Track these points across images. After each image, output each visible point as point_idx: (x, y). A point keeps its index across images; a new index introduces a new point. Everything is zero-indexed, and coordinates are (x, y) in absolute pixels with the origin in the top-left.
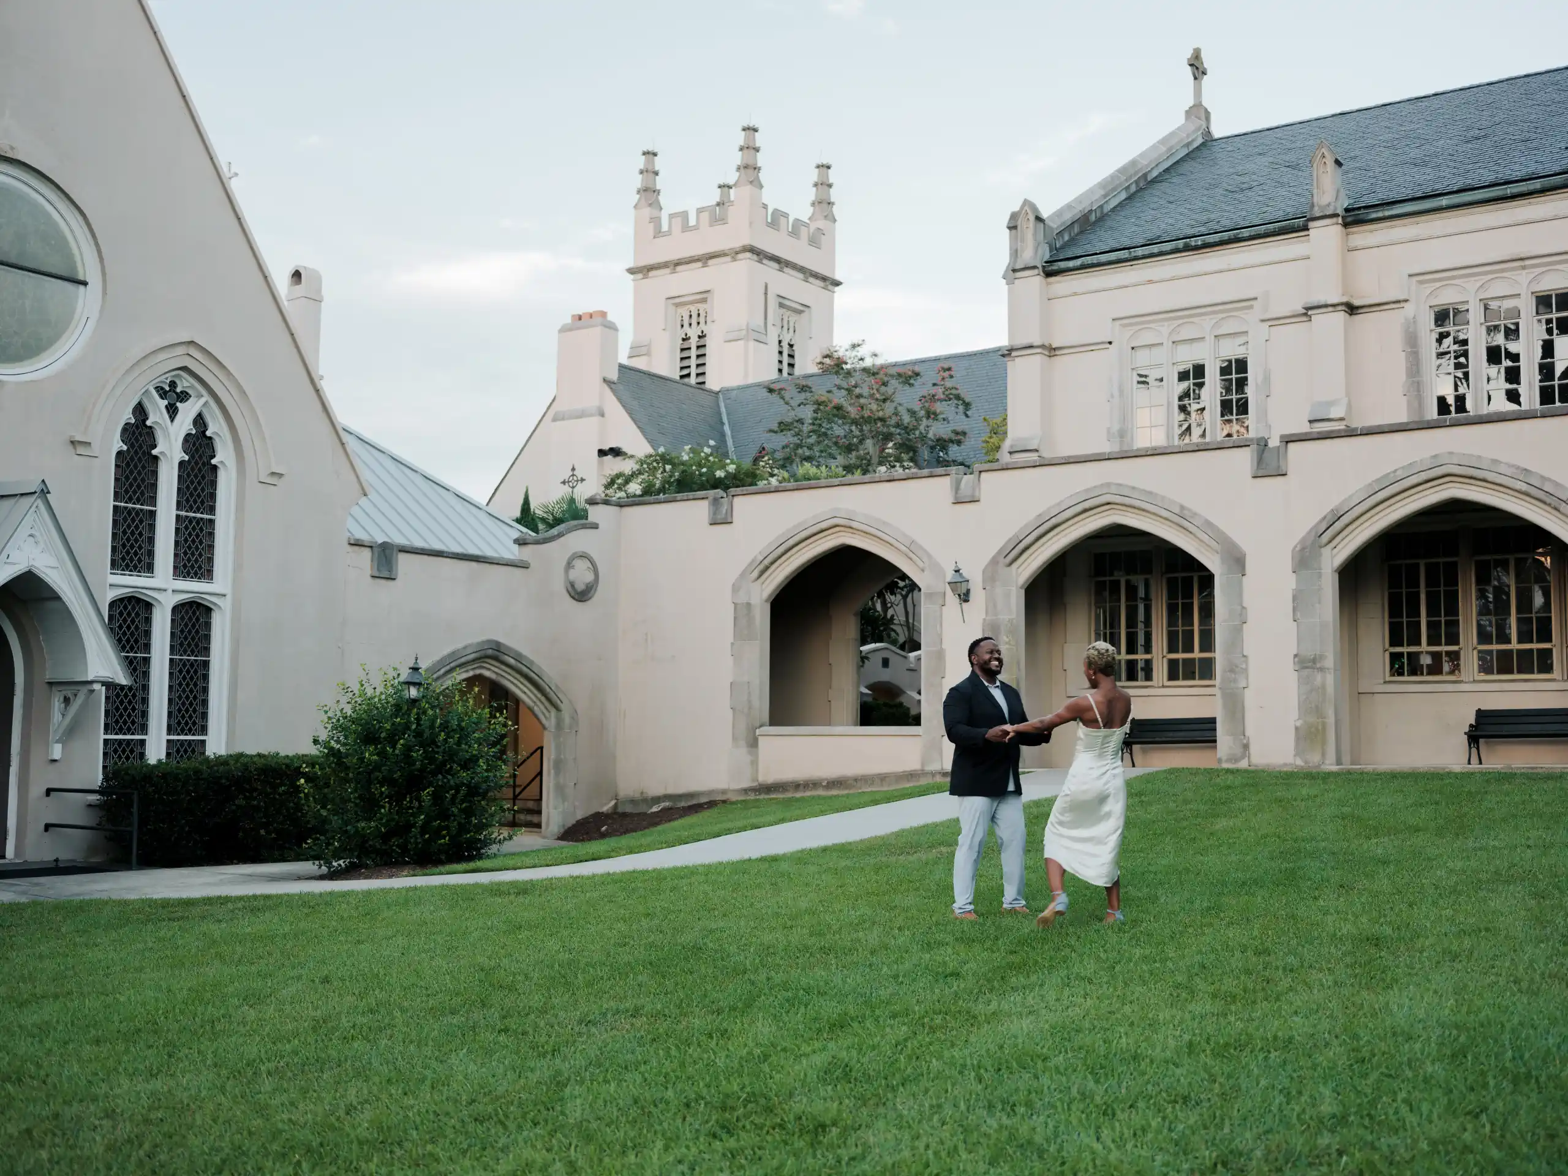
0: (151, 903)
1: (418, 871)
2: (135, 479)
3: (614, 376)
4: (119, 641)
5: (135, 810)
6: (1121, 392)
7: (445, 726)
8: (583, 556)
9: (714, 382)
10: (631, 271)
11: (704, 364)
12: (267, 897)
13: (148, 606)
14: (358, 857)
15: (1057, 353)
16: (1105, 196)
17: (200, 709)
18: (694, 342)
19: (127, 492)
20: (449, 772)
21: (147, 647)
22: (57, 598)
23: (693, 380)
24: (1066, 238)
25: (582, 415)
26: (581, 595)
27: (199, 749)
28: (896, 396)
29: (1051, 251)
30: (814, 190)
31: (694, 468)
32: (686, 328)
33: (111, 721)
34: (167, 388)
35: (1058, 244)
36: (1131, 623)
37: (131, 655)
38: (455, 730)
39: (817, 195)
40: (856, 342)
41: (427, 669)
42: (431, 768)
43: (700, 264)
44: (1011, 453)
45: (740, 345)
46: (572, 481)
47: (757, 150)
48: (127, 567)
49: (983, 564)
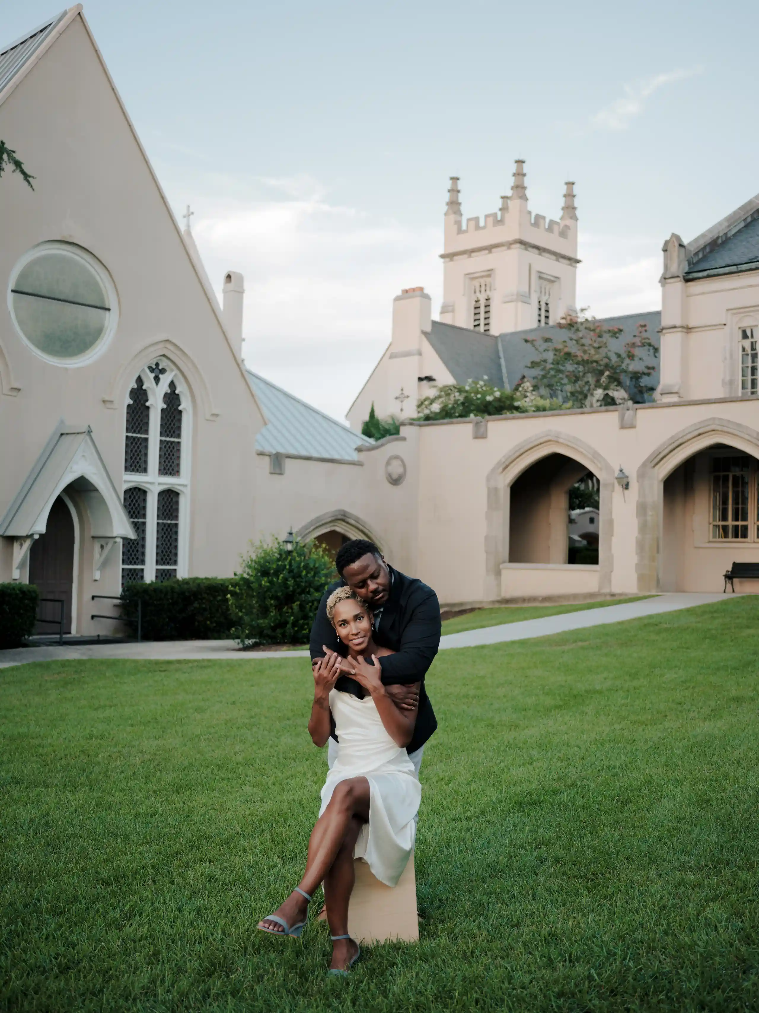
0: (150, 662)
1: (292, 647)
2: (137, 420)
3: (428, 329)
4: (130, 512)
5: (139, 608)
6: (731, 356)
7: (306, 567)
8: (397, 457)
9: (495, 331)
10: (442, 256)
11: (488, 318)
12: (209, 661)
13: (145, 492)
14: (259, 639)
15: (693, 330)
16: (729, 226)
17: (173, 551)
18: (482, 303)
19: (132, 427)
20: (309, 593)
21: (144, 516)
22: (96, 490)
23: (482, 328)
24: (701, 255)
25: (407, 354)
26: (395, 481)
27: (173, 574)
28: (607, 345)
29: (689, 264)
30: (564, 199)
31: (473, 395)
32: (478, 294)
33: (125, 557)
34: (154, 367)
35: (694, 261)
36: (736, 502)
37: (136, 520)
38: (311, 569)
39: (565, 203)
40: (583, 307)
41: (297, 533)
42: (299, 590)
43: (487, 252)
44: (662, 394)
45: (512, 305)
46: (402, 397)
47: (524, 175)
48: (133, 470)
49: (637, 467)
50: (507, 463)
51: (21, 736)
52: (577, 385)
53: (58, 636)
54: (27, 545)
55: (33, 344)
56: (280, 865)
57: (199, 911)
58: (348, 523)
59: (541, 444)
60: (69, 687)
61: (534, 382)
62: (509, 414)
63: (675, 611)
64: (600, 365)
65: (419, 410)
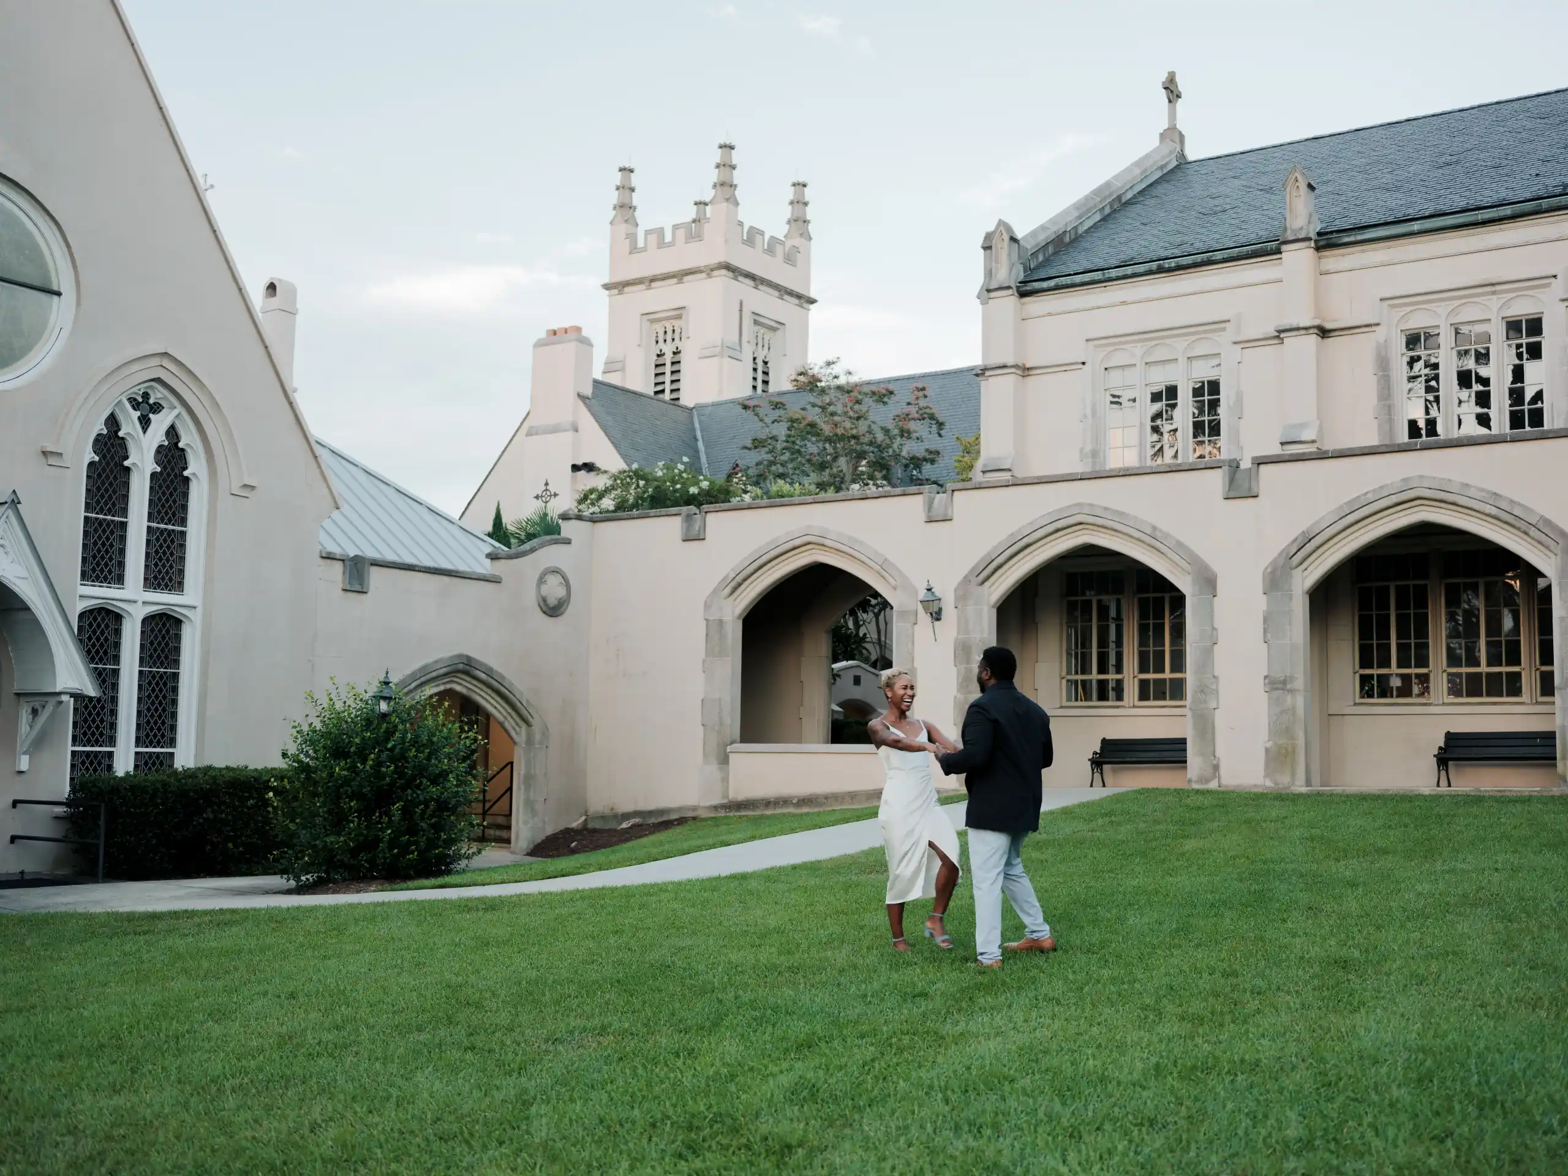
0: (117, 916)
1: (386, 885)
2: (106, 490)
3: (588, 391)
4: (89, 652)
5: (102, 823)
6: (1094, 411)
7: (415, 742)
8: (555, 571)
9: (687, 399)
10: (607, 287)
11: (678, 380)
12: (233, 911)
13: (118, 618)
14: (326, 872)
15: (1031, 373)
16: (1079, 217)
17: (169, 722)
18: (668, 358)
19: (98, 502)
20: (418, 787)
21: (116, 659)
22: (26, 607)
23: (667, 396)
24: (1041, 258)
25: (555, 429)
26: (553, 610)
27: (167, 761)
28: (870, 414)
29: (1025, 271)
30: (790, 208)
31: (668, 484)
32: (661, 344)
33: (79, 732)
34: (140, 399)
35: (1033, 264)
36: (1104, 643)
37: (100, 666)
38: (425, 746)
39: (792, 214)
40: (831, 359)
41: (395, 685)
42: (401, 783)
43: (675, 280)
44: (984, 472)
45: (714, 361)
46: (546, 495)
47: (733, 167)
48: (97, 578)
49: (954, 585)
50: (739, 579)
58: (474, 677)
59: (796, 547)
62: (737, 503)
64: (861, 444)
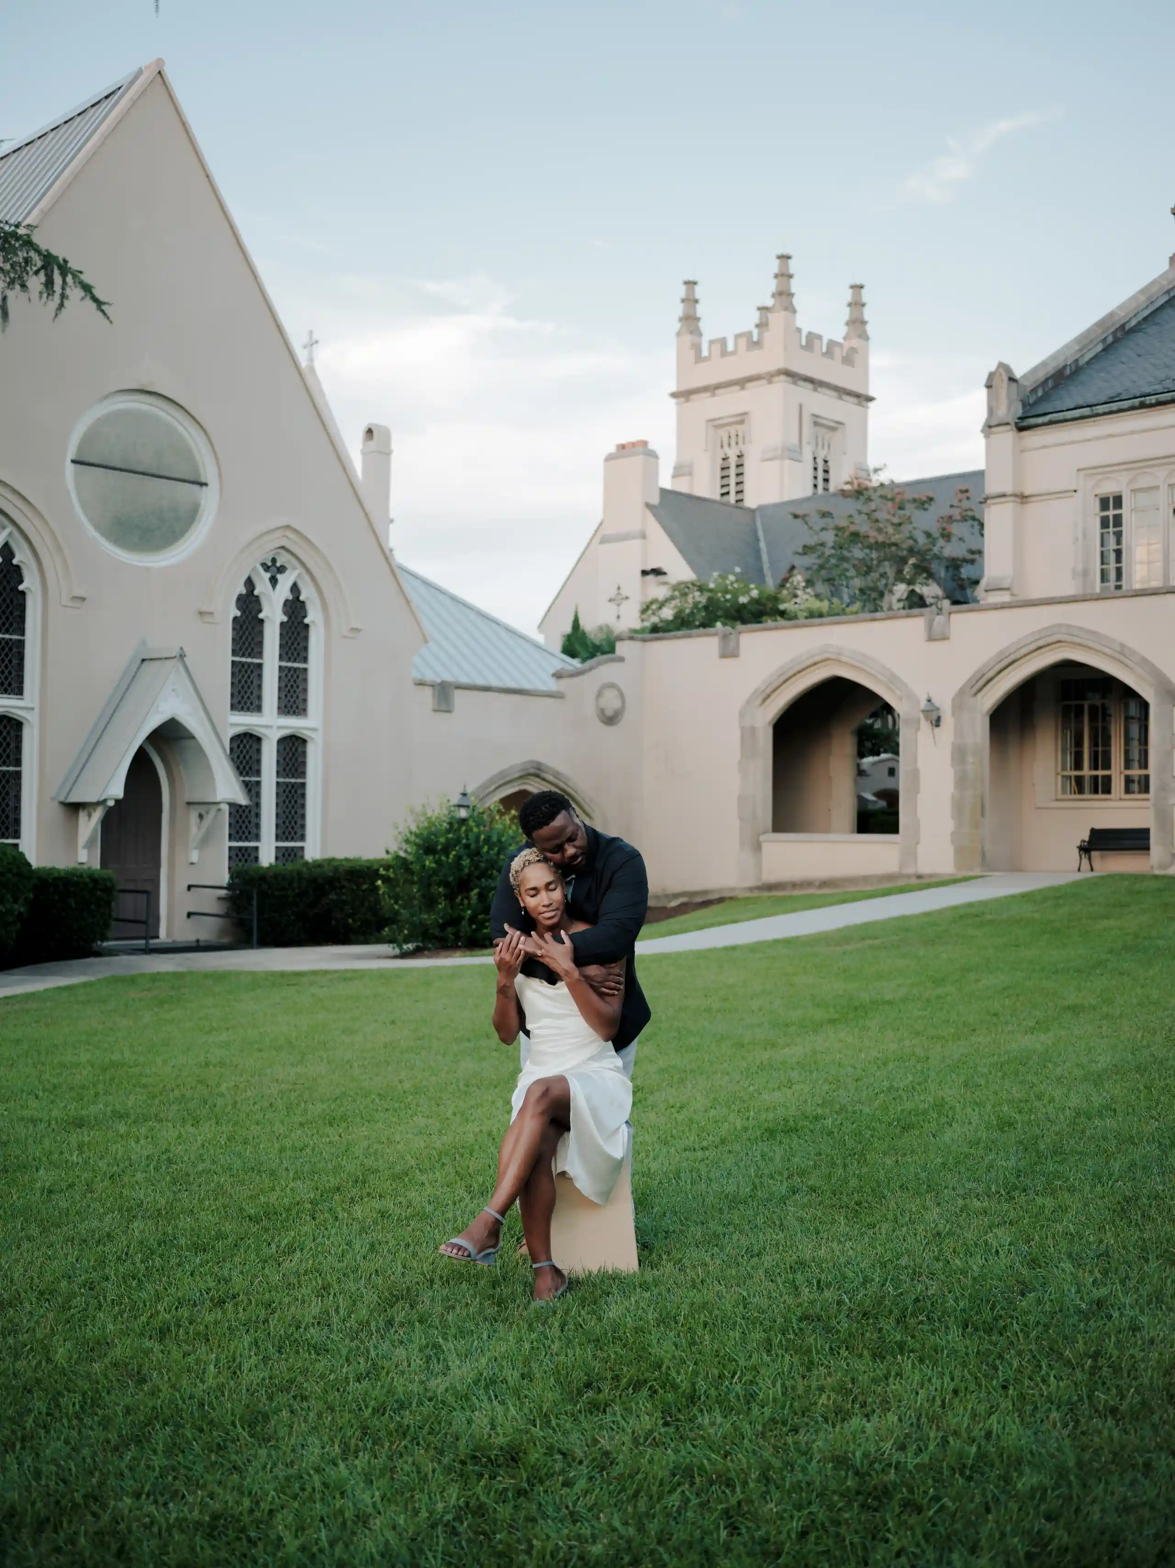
0: (273, 974)
1: (468, 953)
2: (247, 638)
3: (655, 500)
4: (238, 768)
5: (255, 902)
6: (1085, 535)
7: (487, 841)
8: (612, 686)
9: (751, 502)
10: (674, 395)
11: (742, 483)
12: (355, 971)
13: (259, 740)
14: (422, 941)
15: (1030, 500)
16: (1080, 350)
17: (299, 822)
18: (733, 461)
19: (241, 649)
20: (490, 877)
21: (258, 773)
22: (192, 737)
23: (732, 498)
24: (1040, 393)
25: (625, 537)
26: (611, 719)
27: (299, 854)
28: (913, 519)
29: (1024, 406)
30: (848, 310)
31: (719, 595)
32: (726, 448)
33: (233, 832)
34: (270, 564)
35: (1031, 401)
36: (1094, 743)
37: (247, 779)
38: (494, 844)
39: (851, 315)
40: (878, 465)
41: (473, 793)
42: (476, 873)
43: (737, 388)
44: (986, 591)
45: (776, 464)
46: (618, 599)
47: (791, 276)
48: (242, 709)
49: (952, 695)
50: (768, 691)
51: (114, 1065)
52: (869, 578)
53: (143, 942)
54: (98, 814)
55: (102, 534)
56: (467, 1200)
57: (372, 1245)
58: (544, 779)
59: (815, 664)
60: (166, 1006)
61: (808, 575)
62: (770, 623)
63: (1006, 897)
64: (903, 549)
65: (644, 616)
